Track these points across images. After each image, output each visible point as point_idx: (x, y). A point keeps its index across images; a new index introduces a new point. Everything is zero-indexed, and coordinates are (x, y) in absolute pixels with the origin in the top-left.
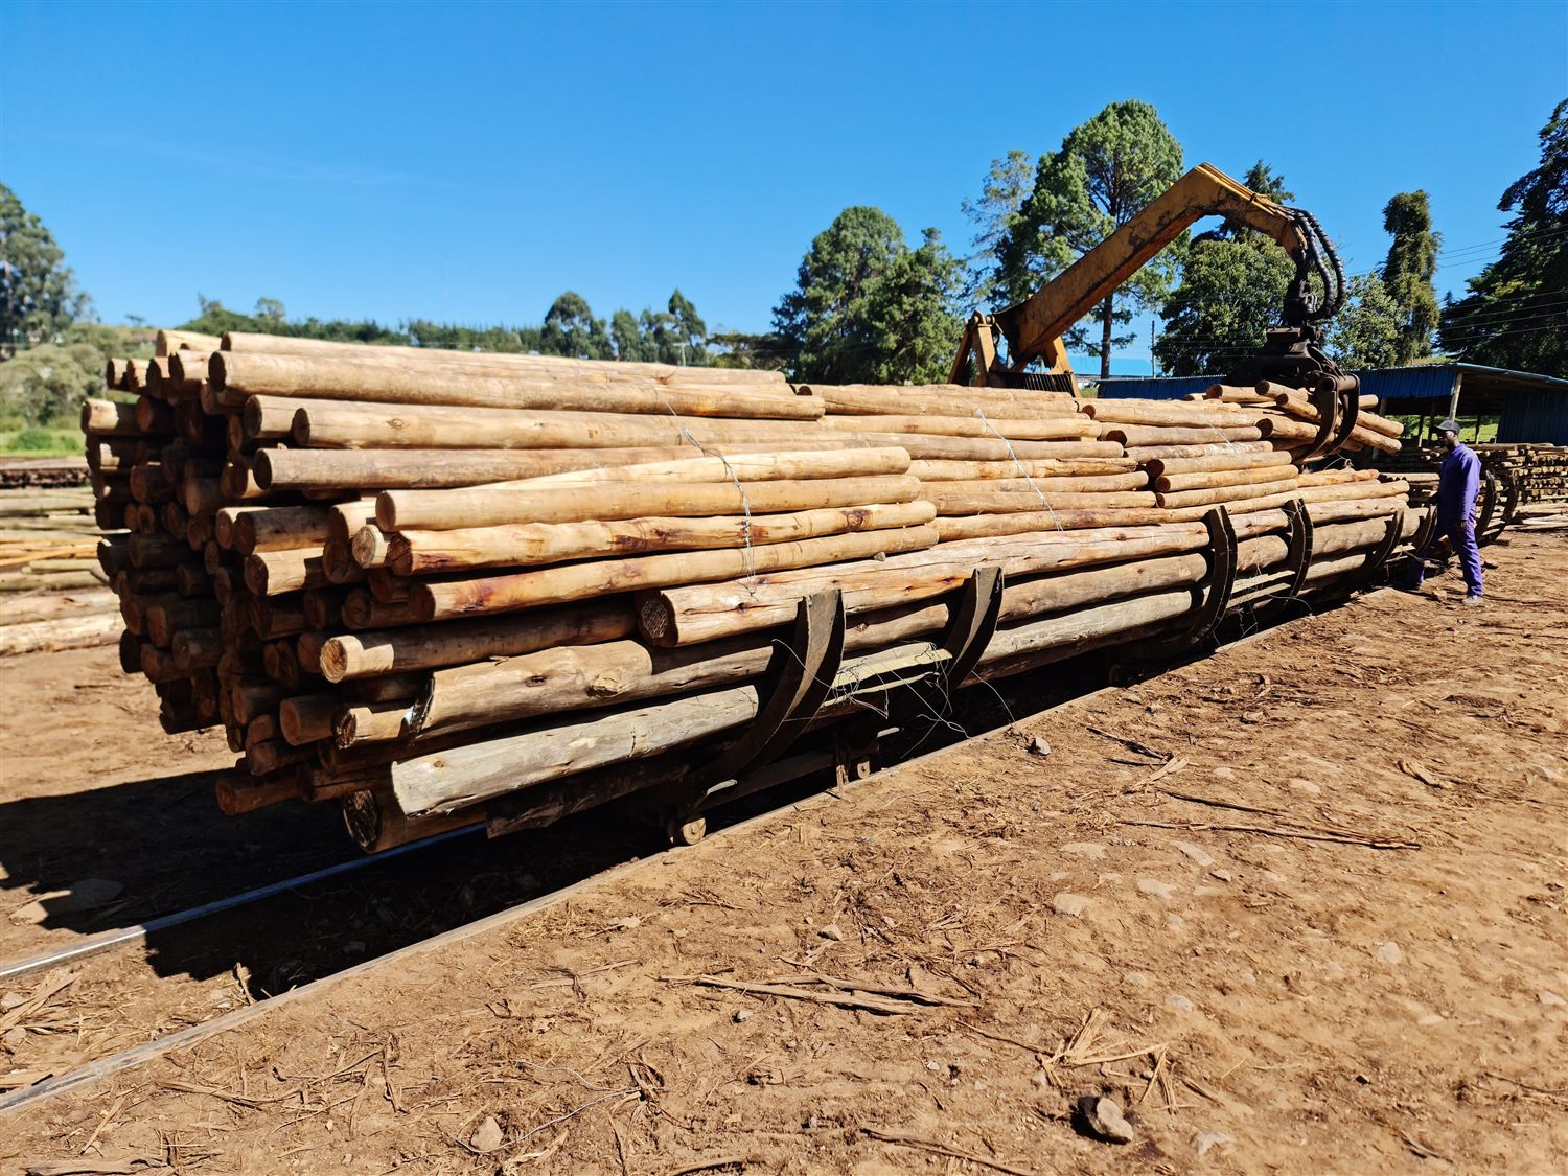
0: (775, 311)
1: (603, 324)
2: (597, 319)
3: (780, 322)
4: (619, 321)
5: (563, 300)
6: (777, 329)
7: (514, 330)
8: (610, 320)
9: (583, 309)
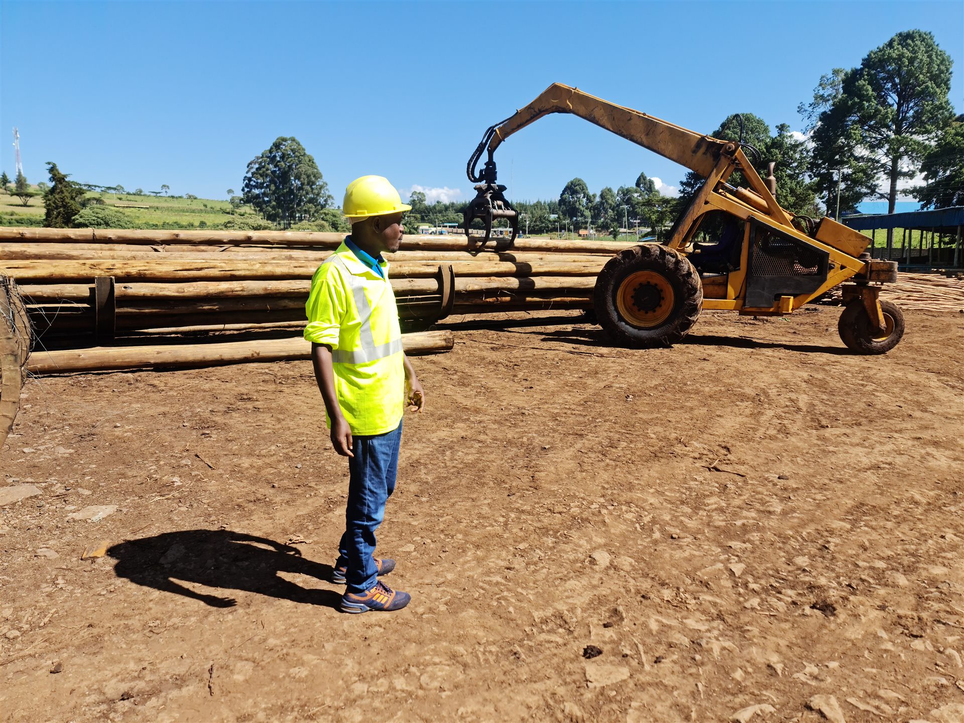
0: (682, 183)
1: (594, 196)
2: (591, 194)
3: (684, 190)
4: (604, 194)
5: (572, 183)
6: (682, 195)
7: (545, 203)
8: (598, 194)
9: (583, 189)
